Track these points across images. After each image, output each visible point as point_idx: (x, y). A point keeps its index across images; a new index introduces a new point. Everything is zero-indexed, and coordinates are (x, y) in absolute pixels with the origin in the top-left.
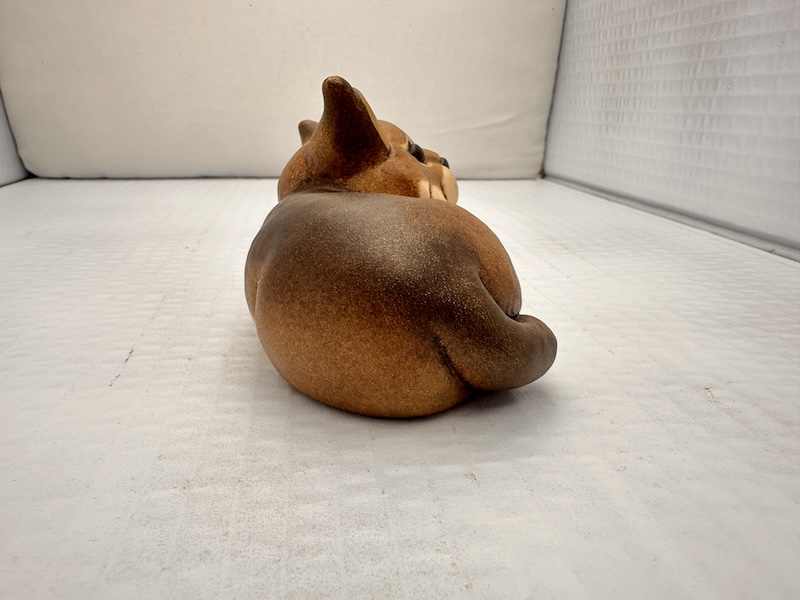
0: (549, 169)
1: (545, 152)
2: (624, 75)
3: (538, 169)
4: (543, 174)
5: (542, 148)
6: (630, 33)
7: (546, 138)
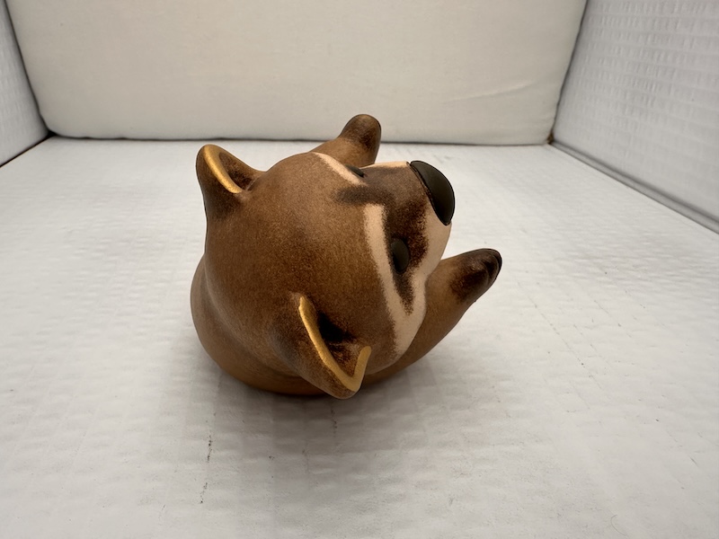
0: (557, 136)
1: (556, 118)
2: (659, 56)
3: (547, 135)
4: (551, 140)
5: (553, 114)
6: (672, 12)
7: (558, 104)
